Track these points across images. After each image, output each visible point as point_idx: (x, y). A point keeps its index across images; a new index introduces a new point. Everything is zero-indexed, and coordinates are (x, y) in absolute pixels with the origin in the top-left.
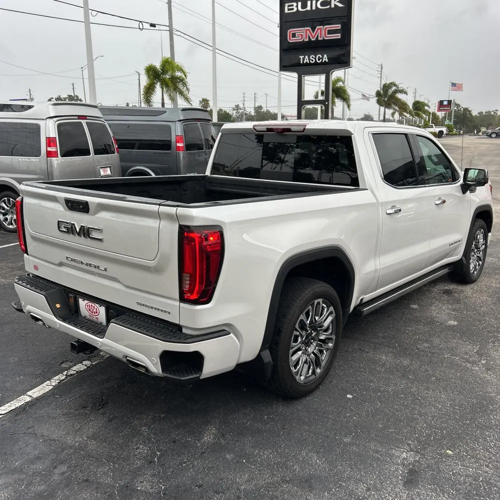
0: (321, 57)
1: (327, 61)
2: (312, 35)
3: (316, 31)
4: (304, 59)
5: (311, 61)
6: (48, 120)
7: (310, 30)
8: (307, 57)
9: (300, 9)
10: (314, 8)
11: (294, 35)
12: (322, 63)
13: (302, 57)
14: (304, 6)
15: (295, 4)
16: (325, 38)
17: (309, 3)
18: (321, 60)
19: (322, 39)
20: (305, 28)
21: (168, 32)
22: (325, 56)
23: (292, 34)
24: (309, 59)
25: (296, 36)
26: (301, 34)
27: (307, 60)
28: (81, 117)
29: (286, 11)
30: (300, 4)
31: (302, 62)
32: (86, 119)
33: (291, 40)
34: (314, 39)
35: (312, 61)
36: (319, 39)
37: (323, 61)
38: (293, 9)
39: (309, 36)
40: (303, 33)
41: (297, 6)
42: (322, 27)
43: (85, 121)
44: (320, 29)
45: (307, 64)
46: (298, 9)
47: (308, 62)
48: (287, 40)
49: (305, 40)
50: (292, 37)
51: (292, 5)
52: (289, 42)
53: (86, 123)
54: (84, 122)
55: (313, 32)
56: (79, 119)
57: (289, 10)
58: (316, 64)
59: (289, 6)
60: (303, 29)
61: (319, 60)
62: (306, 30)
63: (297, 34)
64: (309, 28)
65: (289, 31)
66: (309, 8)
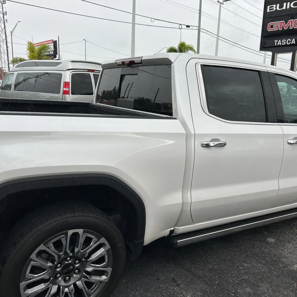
0: (290, 40)
1: (295, 43)
2: (285, 26)
3: (288, 23)
4: (277, 42)
5: (282, 44)
6: (67, 71)
7: (284, 22)
8: (280, 41)
9: (278, 9)
10: (288, 7)
11: (272, 27)
12: (290, 45)
13: (276, 41)
14: (281, 6)
15: (275, 6)
16: (295, 28)
17: (285, 4)
18: (290, 43)
19: (292, 28)
20: (281, 21)
21: (198, 30)
22: (294, 40)
23: (271, 25)
24: (282, 42)
25: (274, 27)
26: (277, 26)
27: (280, 43)
28: (89, 70)
29: (268, 11)
30: (278, 5)
31: (276, 45)
32: (94, 72)
33: (270, 30)
34: (286, 29)
35: (284, 43)
36: (290, 28)
37: (292, 43)
38: (273, 9)
39: (283, 27)
40: (279, 25)
41: (276, 7)
42: (293, 20)
43: (93, 73)
44: (292, 22)
45: (279, 46)
46: (276, 9)
47: (281, 44)
48: (267, 30)
49: (280, 29)
50: (271, 28)
51: (273, 7)
52: (268, 31)
53: (93, 74)
54: (91, 74)
55: (286, 24)
56: (88, 71)
57: (270, 10)
58: (286, 45)
59: (270, 7)
60: (279, 22)
61: (288, 43)
62: (281, 23)
63: (274, 26)
64: (283, 21)
65: (269, 24)
66: (284, 8)
